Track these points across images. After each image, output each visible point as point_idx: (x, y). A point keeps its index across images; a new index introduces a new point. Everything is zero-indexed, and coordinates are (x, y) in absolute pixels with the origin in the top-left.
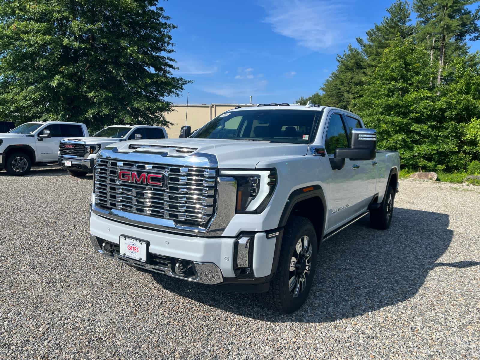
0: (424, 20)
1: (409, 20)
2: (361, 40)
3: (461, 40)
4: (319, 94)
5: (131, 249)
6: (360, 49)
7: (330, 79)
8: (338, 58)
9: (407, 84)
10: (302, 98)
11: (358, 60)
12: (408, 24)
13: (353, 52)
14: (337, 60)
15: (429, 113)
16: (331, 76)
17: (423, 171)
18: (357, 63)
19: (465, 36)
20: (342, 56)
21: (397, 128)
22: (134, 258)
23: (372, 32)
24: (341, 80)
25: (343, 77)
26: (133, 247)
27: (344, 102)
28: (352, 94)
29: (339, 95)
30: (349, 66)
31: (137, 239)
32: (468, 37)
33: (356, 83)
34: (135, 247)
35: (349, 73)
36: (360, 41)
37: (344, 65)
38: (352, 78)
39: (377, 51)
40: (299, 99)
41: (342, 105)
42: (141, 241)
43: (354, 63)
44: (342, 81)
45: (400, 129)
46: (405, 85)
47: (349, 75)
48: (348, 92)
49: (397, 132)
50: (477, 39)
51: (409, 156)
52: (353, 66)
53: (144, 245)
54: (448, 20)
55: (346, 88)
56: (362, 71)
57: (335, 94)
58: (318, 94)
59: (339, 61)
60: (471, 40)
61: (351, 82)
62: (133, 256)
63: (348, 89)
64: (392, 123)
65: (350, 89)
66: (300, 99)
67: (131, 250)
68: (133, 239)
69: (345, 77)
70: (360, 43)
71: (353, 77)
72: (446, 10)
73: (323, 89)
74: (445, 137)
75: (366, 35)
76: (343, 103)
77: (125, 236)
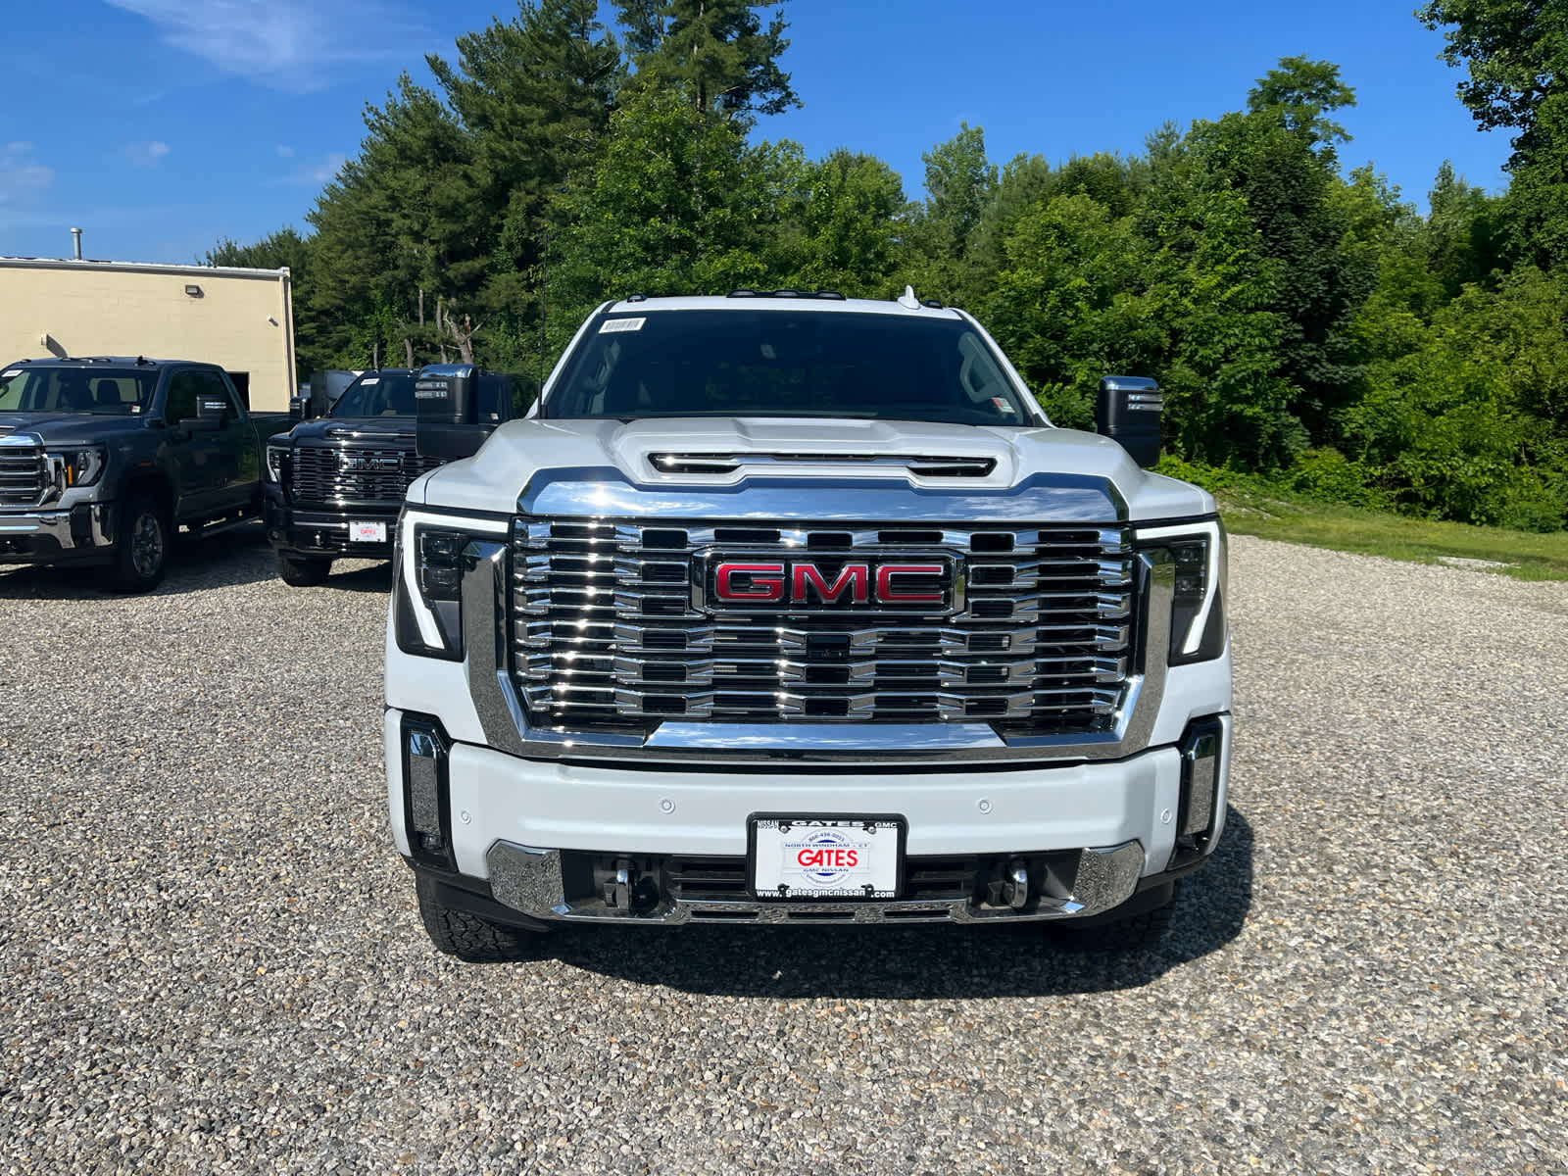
0: (638, 32)
1: (596, 25)
2: (441, 63)
3: (737, 106)
4: (298, 236)
5: (817, 859)
6: (442, 96)
7: (341, 186)
8: (371, 116)
10: (229, 245)
11: (440, 132)
12: (594, 38)
13: (421, 103)
14: (367, 122)
16: (342, 175)
18: (434, 142)
19: (747, 97)
20: (384, 112)
22: (838, 893)
23: (475, 44)
24: (389, 192)
25: (394, 184)
26: (829, 852)
27: (396, 267)
28: (432, 242)
29: (380, 245)
30: (410, 149)
31: (850, 818)
32: (755, 99)
33: (443, 208)
34: (835, 849)
35: (412, 171)
36: (438, 67)
37: (391, 139)
38: (427, 190)
39: (513, 111)
40: (216, 247)
41: (395, 278)
42: (869, 821)
43: (425, 139)
44: (391, 198)
47: (413, 178)
48: (417, 237)
50: (778, 110)
52: (423, 150)
53: (888, 834)
54: (711, 45)
55: (408, 222)
56: (461, 168)
57: (367, 241)
58: (291, 234)
59: (372, 127)
60: (762, 109)
61: (424, 204)
62: (828, 886)
63: (416, 227)
65: (425, 225)
66: (223, 248)
67: (817, 865)
68: (829, 823)
69: (402, 183)
70: (441, 76)
71: (429, 188)
72: (705, 12)
73: (315, 219)
75: (458, 49)
76: (396, 272)
77: (785, 820)
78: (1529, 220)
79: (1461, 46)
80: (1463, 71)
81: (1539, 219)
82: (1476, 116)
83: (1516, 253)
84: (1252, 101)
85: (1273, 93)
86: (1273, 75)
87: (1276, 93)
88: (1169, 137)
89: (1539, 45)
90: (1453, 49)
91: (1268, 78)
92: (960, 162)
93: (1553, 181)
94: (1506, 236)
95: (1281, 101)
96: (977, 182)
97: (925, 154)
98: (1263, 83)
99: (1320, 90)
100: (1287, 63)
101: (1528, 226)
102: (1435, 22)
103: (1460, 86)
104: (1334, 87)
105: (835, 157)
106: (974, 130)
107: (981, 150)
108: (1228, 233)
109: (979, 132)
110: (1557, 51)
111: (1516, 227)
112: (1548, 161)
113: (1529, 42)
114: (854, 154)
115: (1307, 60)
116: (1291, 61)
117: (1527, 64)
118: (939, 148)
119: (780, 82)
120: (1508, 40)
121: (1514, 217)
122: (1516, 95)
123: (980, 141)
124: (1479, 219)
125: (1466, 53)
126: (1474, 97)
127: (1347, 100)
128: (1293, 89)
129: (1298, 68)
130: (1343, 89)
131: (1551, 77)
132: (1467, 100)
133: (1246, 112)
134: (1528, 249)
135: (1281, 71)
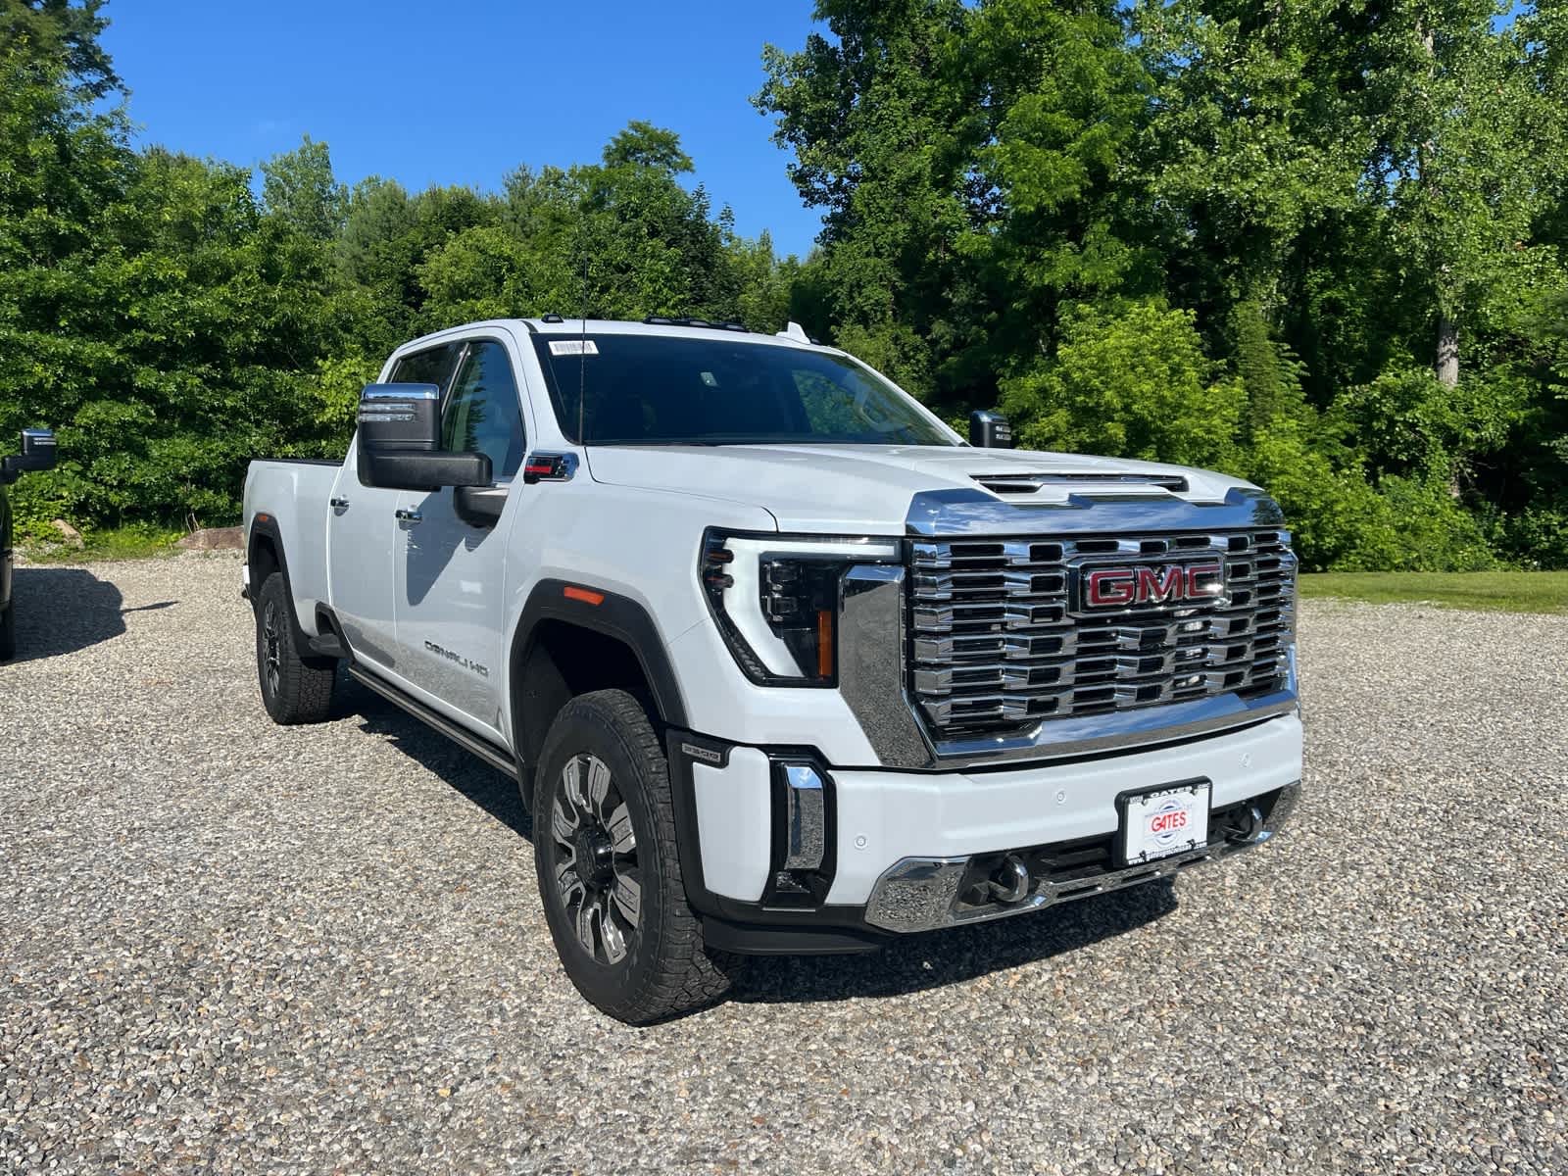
5: (1162, 824)
9: (85, 222)
15: (191, 334)
17: (202, 522)
21: (93, 380)
22: (1170, 852)
26: (1170, 817)
31: (1183, 784)
34: (1173, 813)
42: (1194, 785)
45: (100, 385)
46: (79, 228)
49: (90, 395)
51: (158, 476)
53: (1203, 794)
62: (1166, 847)
64: (72, 363)
67: (1162, 829)
68: (1172, 791)
74: (235, 412)
77: (1145, 793)
78: (852, 286)
79: (787, 133)
80: (791, 155)
81: (859, 286)
82: (802, 194)
83: (842, 313)
84: (608, 156)
85: (625, 152)
86: (624, 135)
87: (628, 152)
88: (525, 179)
89: (851, 140)
90: (781, 134)
91: (620, 137)
92: (304, 176)
93: (868, 255)
94: (835, 298)
95: (631, 159)
96: (325, 199)
97: (262, 163)
98: (617, 142)
99: (664, 155)
100: (636, 127)
101: (851, 291)
102: (765, 108)
103: (789, 167)
104: (675, 153)
105: (149, 153)
106: (319, 144)
107: (328, 166)
108: (667, 279)
109: (325, 147)
110: (864, 147)
111: (842, 291)
112: (863, 239)
113: (843, 136)
114: (174, 153)
115: (652, 126)
116: (639, 125)
117: (840, 153)
118: (279, 159)
119: (102, 66)
120: (826, 133)
121: (840, 283)
122: (832, 178)
123: (325, 157)
124: (796, 283)
125: (791, 139)
126: (800, 178)
127: (688, 167)
128: (641, 151)
129: (645, 132)
130: (683, 158)
131: (859, 167)
132: (795, 180)
133: (603, 165)
134: (851, 310)
135: (631, 132)
